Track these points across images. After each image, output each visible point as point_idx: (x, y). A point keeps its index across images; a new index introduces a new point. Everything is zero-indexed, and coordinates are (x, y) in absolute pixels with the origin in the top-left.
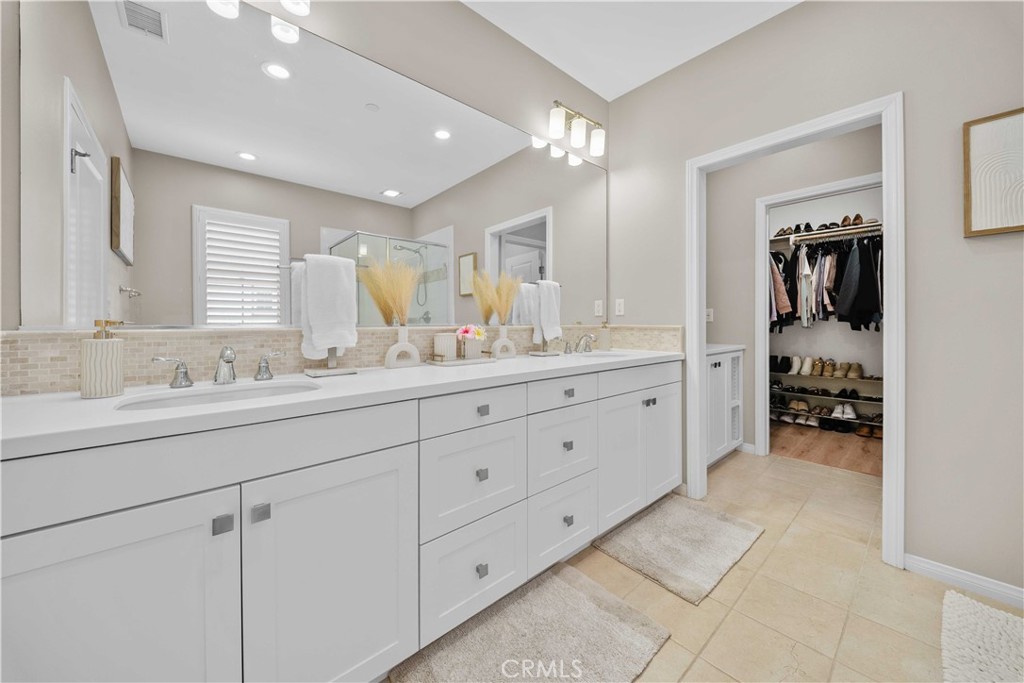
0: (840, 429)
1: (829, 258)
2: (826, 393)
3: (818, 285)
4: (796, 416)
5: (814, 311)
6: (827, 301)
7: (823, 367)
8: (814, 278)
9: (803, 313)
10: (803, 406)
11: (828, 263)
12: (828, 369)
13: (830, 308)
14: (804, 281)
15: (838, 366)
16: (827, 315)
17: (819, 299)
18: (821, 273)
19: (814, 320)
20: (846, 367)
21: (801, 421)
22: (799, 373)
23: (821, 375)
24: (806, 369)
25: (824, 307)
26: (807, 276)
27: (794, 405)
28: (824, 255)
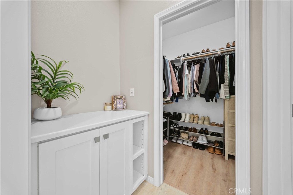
0: (201, 148)
1: (196, 66)
2: (195, 130)
3: (192, 80)
4: (183, 141)
5: (190, 92)
6: (195, 87)
7: (194, 118)
8: (190, 76)
9: (185, 93)
10: (186, 136)
11: (196, 68)
12: (196, 119)
13: (197, 91)
14: (185, 77)
15: (200, 118)
16: (196, 94)
17: (192, 87)
18: (193, 74)
19: (190, 96)
20: (203, 118)
21: (185, 143)
22: (184, 121)
23: (193, 122)
24: (187, 119)
25: (194, 90)
26: (187, 75)
27: (182, 135)
28: (194, 65)
